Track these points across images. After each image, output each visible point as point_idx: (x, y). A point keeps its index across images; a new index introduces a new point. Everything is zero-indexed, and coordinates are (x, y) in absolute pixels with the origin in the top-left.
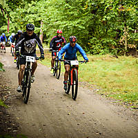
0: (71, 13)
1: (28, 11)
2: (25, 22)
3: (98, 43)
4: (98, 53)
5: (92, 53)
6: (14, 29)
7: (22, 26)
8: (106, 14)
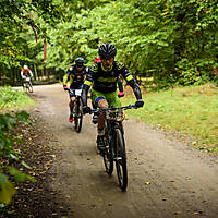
0: (145, 22)
1: (77, 26)
2: (73, 44)
3: (190, 67)
4: (192, 83)
5: (182, 84)
6: (58, 56)
7: (70, 50)
8: (200, 19)
